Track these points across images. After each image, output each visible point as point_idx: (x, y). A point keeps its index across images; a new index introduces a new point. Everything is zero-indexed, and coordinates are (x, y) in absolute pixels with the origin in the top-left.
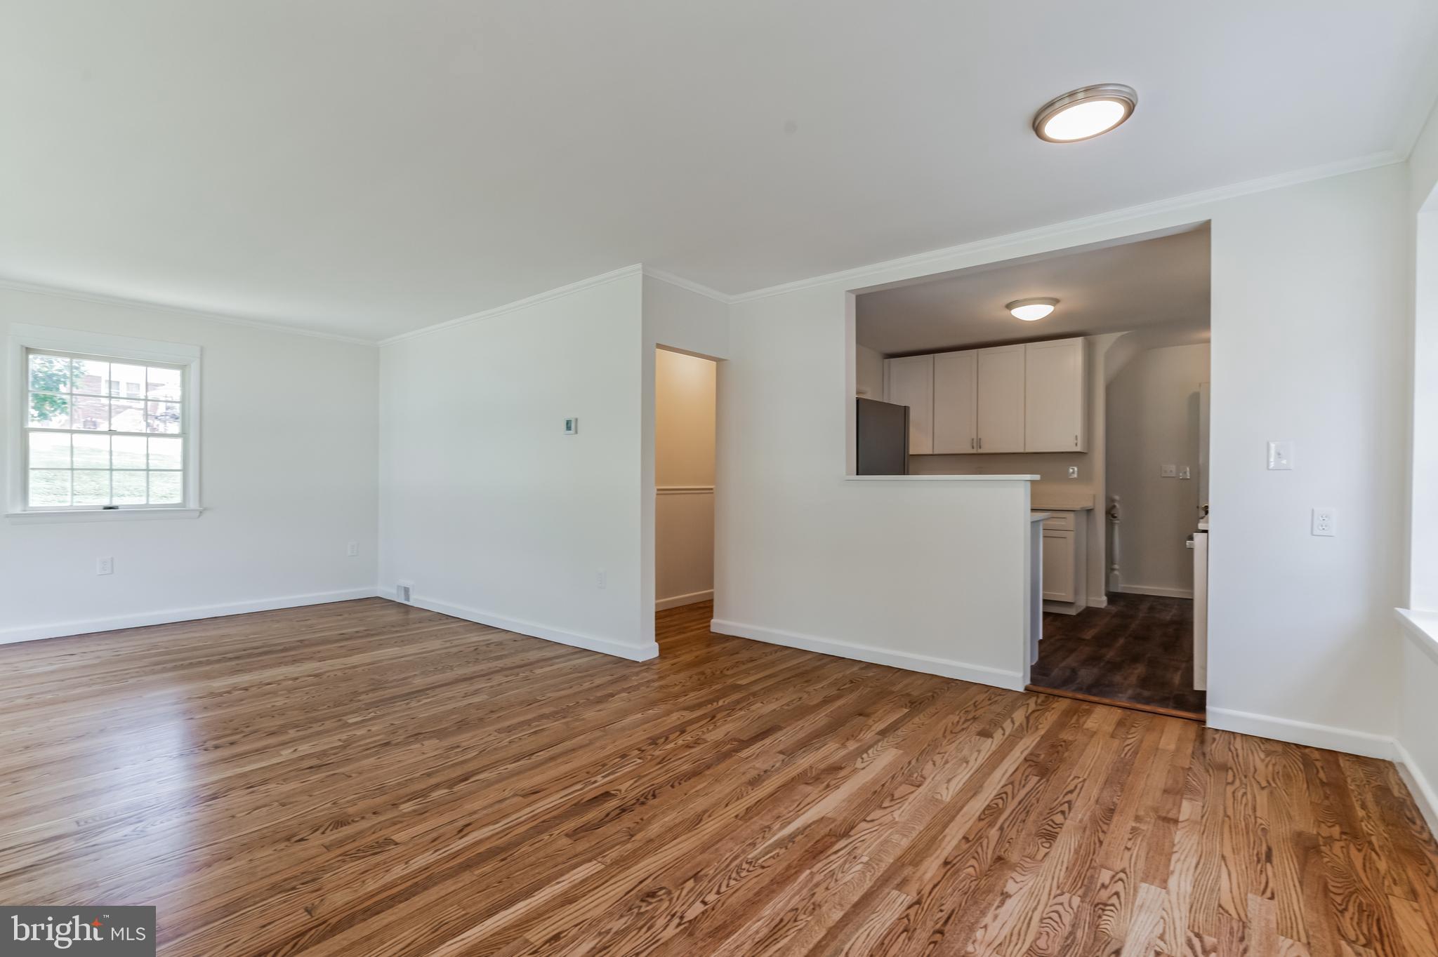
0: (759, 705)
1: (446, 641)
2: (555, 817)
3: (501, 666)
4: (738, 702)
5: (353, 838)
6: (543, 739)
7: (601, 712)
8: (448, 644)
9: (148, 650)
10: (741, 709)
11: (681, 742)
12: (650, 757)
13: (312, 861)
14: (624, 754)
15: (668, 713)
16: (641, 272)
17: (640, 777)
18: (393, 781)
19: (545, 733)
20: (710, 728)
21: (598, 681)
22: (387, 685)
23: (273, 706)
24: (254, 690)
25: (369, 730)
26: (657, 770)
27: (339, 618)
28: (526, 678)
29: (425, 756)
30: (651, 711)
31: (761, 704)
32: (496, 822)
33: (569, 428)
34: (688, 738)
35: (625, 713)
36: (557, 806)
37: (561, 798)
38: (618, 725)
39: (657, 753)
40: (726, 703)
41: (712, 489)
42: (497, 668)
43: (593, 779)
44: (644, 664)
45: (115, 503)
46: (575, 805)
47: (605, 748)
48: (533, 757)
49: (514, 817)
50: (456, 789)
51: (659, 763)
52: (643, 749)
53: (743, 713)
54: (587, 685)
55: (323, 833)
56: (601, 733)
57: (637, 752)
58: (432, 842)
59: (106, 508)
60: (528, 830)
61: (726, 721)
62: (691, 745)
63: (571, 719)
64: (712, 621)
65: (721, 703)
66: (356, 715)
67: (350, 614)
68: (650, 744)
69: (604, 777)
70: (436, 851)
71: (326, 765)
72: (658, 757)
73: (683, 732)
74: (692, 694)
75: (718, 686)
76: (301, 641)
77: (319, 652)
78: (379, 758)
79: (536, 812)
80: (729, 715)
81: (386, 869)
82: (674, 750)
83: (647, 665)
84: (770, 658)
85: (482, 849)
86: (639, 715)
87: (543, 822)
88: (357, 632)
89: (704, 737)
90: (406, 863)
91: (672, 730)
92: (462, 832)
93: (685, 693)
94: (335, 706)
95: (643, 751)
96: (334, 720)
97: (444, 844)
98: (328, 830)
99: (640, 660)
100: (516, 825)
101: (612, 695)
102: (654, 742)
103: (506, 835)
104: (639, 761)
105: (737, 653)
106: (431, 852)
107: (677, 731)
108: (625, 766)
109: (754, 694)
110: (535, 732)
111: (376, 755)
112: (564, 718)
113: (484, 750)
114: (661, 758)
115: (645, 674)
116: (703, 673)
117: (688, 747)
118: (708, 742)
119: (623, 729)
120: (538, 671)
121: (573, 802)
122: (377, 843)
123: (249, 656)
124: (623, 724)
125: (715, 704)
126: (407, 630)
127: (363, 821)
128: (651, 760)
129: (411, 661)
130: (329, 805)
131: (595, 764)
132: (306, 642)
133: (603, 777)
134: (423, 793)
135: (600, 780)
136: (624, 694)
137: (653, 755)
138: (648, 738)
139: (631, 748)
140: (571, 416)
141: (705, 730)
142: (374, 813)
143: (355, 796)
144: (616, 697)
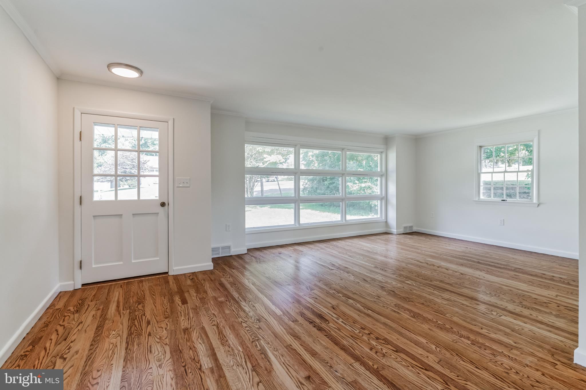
59: (502, 200)
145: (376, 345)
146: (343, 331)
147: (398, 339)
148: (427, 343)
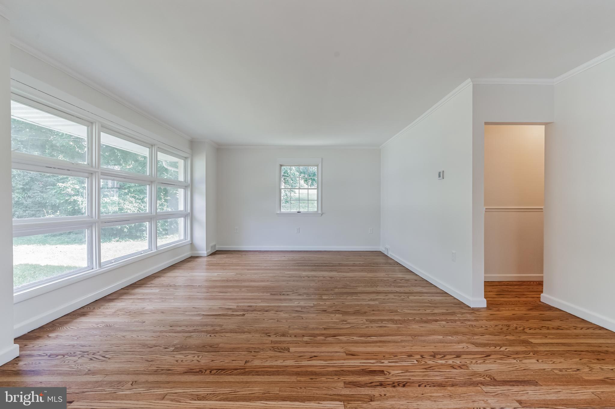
0: (534, 361)
1: (386, 274)
2: (349, 371)
3: (397, 291)
4: (517, 353)
5: (280, 342)
6: (381, 331)
7: (422, 328)
8: (387, 276)
9: (301, 258)
10: (514, 358)
11: (451, 362)
12: (423, 363)
13: (264, 345)
14: (411, 355)
15: (459, 343)
16: (471, 83)
17: (407, 371)
18: (311, 326)
19: (385, 329)
20: (479, 362)
21: (436, 311)
22: (348, 287)
23: (310, 285)
24: (311, 278)
25: (325, 303)
26: (421, 372)
27: (360, 257)
28: (403, 300)
29: (332, 321)
30: (450, 337)
31: (536, 361)
32: (326, 360)
33: (440, 176)
34: (458, 361)
35: (434, 333)
36: (355, 366)
37: (360, 363)
38: (423, 338)
39: (430, 362)
40: (507, 350)
41: (542, 209)
42: (395, 291)
43: (383, 361)
44: (473, 309)
45: (300, 211)
46: (363, 370)
47: (405, 347)
48: (369, 338)
49: (335, 362)
50: (328, 339)
51: (425, 369)
52: (424, 356)
53: (515, 361)
54: (428, 311)
55: (276, 336)
56: (411, 339)
57: (419, 357)
58: (299, 357)
59: (298, 212)
60: (333, 371)
61: (495, 361)
62: (455, 367)
63: (404, 326)
64: (542, 294)
65: (502, 349)
66: (328, 296)
67: (364, 256)
68: (431, 356)
69: (390, 362)
70: (296, 361)
71: (302, 312)
72: (429, 365)
73: (458, 357)
74: (487, 336)
75: (513, 337)
76: (339, 264)
77: (341, 269)
78: (317, 315)
79: (345, 364)
80: (501, 359)
81: (276, 360)
82: (442, 365)
83: (475, 311)
84: (578, 331)
85: (310, 369)
86: (441, 337)
87: (342, 370)
88: (360, 264)
89: (469, 365)
90: (284, 361)
91: (450, 353)
92: (311, 358)
93: (482, 334)
94: (325, 291)
95: (423, 358)
96: (319, 296)
97: (301, 360)
98: (278, 336)
99: (472, 306)
100: (332, 366)
101: (436, 321)
102: (434, 355)
103: (323, 368)
104: (416, 362)
105: (550, 320)
106: (294, 361)
107: (454, 355)
108: (405, 361)
109: (535, 353)
110: (381, 327)
111: (317, 314)
112: (401, 324)
113: (353, 326)
114: (429, 366)
115: (468, 315)
116: (509, 326)
117: (453, 367)
118: (469, 369)
119: (424, 341)
120: (411, 298)
121: (363, 368)
122: (285, 348)
123: (321, 266)
124: (427, 339)
125: (498, 348)
126: (378, 267)
127: (290, 337)
128: (423, 365)
129: (365, 279)
130: (287, 327)
131: (391, 353)
132: (341, 264)
133: (388, 362)
134: (315, 336)
135: (386, 363)
136: (444, 323)
137: (426, 363)
138: (433, 352)
139: (417, 353)
140: (441, 170)
141: (474, 361)
142: (295, 336)
143: (297, 327)
144: (438, 322)
145: (446, 362)
146: (412, 370)
147: (435, 347)
148: (443, 337)
